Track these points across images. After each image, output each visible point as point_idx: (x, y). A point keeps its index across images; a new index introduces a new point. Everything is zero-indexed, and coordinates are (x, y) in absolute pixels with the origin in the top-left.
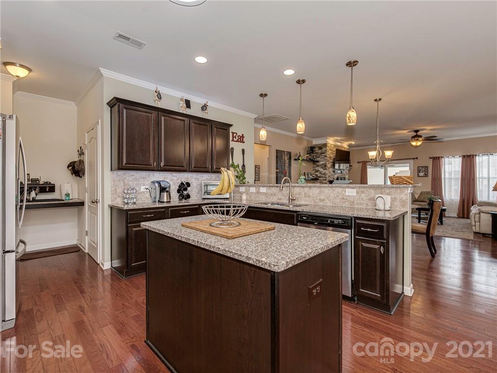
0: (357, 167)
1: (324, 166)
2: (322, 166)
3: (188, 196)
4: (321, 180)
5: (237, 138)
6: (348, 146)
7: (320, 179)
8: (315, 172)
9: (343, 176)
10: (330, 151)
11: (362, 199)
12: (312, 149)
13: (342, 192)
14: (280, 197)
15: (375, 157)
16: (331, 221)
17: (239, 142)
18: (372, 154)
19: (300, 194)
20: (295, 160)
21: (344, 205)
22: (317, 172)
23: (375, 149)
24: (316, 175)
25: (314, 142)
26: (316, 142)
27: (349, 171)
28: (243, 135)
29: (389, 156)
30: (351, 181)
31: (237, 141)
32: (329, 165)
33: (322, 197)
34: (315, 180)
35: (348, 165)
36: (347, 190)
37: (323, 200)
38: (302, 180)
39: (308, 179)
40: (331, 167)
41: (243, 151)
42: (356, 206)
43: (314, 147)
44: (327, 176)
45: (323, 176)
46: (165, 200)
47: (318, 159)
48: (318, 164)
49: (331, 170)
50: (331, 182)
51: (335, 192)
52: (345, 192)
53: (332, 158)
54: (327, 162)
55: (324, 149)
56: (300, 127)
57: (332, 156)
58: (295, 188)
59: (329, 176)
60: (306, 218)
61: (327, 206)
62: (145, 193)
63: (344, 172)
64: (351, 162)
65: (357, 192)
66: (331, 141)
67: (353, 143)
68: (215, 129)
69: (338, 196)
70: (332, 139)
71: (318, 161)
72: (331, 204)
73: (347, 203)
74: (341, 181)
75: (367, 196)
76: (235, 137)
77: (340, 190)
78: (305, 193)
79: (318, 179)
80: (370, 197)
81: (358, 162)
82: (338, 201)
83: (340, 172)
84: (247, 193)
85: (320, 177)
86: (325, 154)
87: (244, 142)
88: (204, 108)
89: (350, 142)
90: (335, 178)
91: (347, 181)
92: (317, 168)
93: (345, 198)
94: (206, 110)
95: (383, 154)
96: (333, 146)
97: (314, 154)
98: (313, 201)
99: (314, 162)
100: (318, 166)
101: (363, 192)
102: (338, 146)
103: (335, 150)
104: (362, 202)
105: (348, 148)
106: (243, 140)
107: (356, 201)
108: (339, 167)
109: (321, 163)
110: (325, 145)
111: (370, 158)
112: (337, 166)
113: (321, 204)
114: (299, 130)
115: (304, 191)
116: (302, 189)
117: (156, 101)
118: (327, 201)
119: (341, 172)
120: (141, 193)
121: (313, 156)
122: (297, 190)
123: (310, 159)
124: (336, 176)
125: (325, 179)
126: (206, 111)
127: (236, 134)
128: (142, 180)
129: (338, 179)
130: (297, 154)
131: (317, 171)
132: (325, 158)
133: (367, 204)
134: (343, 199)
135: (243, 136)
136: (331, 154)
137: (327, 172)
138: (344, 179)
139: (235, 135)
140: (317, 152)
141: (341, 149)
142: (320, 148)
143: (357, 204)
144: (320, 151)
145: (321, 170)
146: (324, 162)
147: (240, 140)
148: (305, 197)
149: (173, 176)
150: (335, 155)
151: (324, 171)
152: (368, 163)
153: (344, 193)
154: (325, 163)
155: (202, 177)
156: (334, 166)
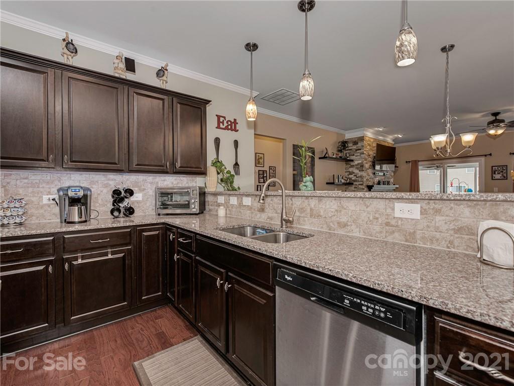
0: (405, 169)
1: (361, 167)
2: (358, 166)
3: (130, 211)
4: (356, 185)
5: (226, 124)
6: (393, 141)
7: (354, 183)
8: (348, 175)
9: (386, 180)
10: (368, 147)
11: (437, 229)
12: (344, 145)
13: (386, 209)
14: (270, 215)
15: (445, 143)
16: (351, 302)
17: (228, 129)
18: (439, 139)
19: (302, 210)
20: (320, 158)
21: (390, 239)
22: (352, 175)
23: (443, 132)
24: (350, 179)
25: (346, 135)
26: (349, 135)
27: (394, 172)
28: (235, 120)
29: (469, 142)
30: (398, 186)
31: (227, 128)
32: (367, 166)
33: (344, 219)
34: (348, 185)
35: (394, 165)
36: (398, 206)
37: (345, 225)
38: (308, 184)
39: (339, 183)
40: (369, 168)
41: (236, 143)
42: (419, 244)
43: (346, 142)
44: (365, 180)
45: (360, 179)
46: (77, 219)
47: (352, 158)
48: (352, 164)
49: (370, 171)
50: (370, 188)
51: (368, 209)
52: (393, 209)
53: (371, 156)
54: (365, 162)
55: (360, 144)
56: (304, 87)
57: (371, 153)
58: (293, 199)
59: (367, 180)
60: (289, 278)
61: (352, 238)
62: (52, 206)
63: (388, 174)
64: (397, 161)
65: (423, 212)
66: (369, 134)
67: (400, 136)
68: (179, 105)
69: (377, 219)
70: (371, 130)
71: (352, 161)
72: (362, 235)
73: (396, 234)
74: (384, 186)
75: (451, 222)
76: (223, 123)
77: (380, 205)
78: (311, 209)
79: (353, 184)
80: (459, 224)
81: (407, 162)
82: (378, 228)
83: (382, 174)
84: (227, 205)
85: (355, 181)
86: (361, 151)
87: (237, 131)
88: (161, 73)
89: (396, 136)
90: (376, 183)
91: (392, 187)
92: (351, 170)
93: (393, 222)
94: (163, 75)
95: (459, 140)
96: (372, 140)
97: (347, 152)
98: (325, 226)
99: (347, 161)
100: (352, 166)
101: (438, 212)
102: (379, 140)
103: (375, 145)
104: (438, 235)
105: (393, 143)
106: (235, 127)
107: (418, 232)
108: (381, 168)
109: (356, 163)
110: (362, 139)
111: (434, 147)
112: (378, 167)
113: (341, 232)
114: (303, 92)
115: (309, 205)
116: (306, 201)
117: (65, 56)
118: (353, 227)
119: (384, 175)
120: (42, 207)
121: (346, 153)
122: (297, 202)
123: (341, 157)
124: (376, 180)
125: (361, 183)
126: (164, 78)
127: (224, 117)
128: (44, 185)
129: (379, 183)
130: (323, 151)
131: (351, 173)
132: (362, 155)
133: (451, 242)
134: (388, 224)
135: (235, 122)
136: (369, 151)
137: (364, 174)
138: (388, 183)
139: (222, 119)
140: (351, 148)
141: (383, 144)
142: (355, 143)
143: (423, 238)
144: (355, 147)
145: (356, 171)
146: (360, 162)
147: (231, 127)
148: (311, 216)
149: (109, 180)
150: (375, 152)
151: (360, 174)
152: (420, 163)
153: (389, 211)
154: (362, 163)
155: (164, 180)
156: (374, 166)
